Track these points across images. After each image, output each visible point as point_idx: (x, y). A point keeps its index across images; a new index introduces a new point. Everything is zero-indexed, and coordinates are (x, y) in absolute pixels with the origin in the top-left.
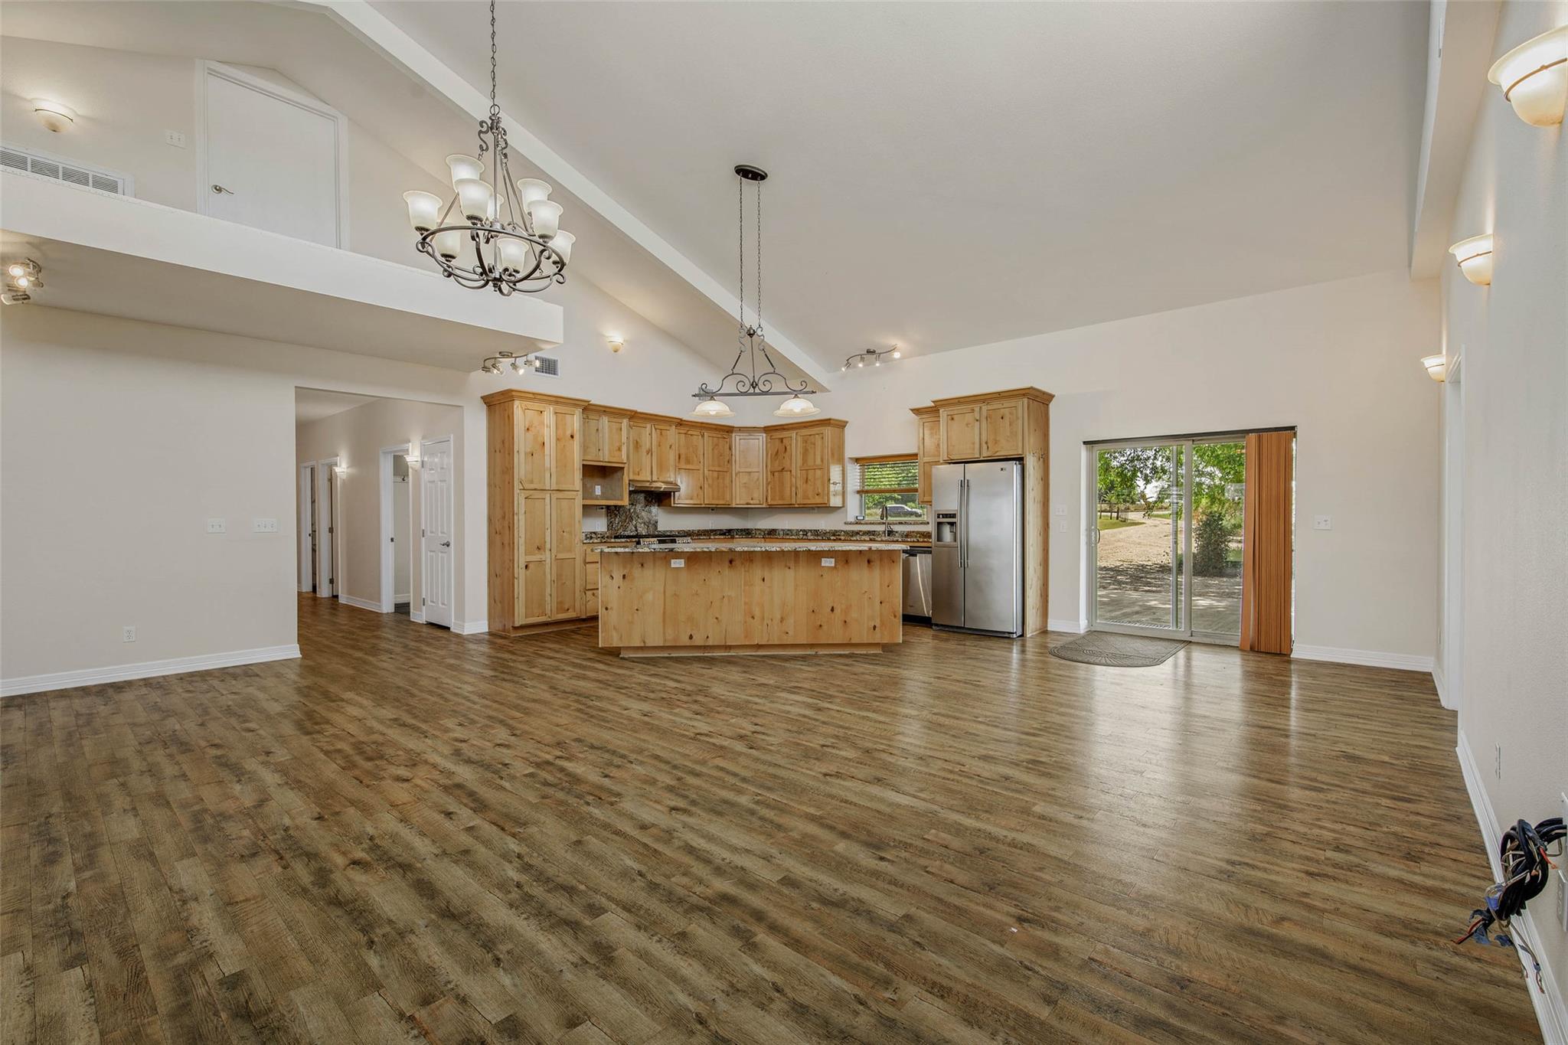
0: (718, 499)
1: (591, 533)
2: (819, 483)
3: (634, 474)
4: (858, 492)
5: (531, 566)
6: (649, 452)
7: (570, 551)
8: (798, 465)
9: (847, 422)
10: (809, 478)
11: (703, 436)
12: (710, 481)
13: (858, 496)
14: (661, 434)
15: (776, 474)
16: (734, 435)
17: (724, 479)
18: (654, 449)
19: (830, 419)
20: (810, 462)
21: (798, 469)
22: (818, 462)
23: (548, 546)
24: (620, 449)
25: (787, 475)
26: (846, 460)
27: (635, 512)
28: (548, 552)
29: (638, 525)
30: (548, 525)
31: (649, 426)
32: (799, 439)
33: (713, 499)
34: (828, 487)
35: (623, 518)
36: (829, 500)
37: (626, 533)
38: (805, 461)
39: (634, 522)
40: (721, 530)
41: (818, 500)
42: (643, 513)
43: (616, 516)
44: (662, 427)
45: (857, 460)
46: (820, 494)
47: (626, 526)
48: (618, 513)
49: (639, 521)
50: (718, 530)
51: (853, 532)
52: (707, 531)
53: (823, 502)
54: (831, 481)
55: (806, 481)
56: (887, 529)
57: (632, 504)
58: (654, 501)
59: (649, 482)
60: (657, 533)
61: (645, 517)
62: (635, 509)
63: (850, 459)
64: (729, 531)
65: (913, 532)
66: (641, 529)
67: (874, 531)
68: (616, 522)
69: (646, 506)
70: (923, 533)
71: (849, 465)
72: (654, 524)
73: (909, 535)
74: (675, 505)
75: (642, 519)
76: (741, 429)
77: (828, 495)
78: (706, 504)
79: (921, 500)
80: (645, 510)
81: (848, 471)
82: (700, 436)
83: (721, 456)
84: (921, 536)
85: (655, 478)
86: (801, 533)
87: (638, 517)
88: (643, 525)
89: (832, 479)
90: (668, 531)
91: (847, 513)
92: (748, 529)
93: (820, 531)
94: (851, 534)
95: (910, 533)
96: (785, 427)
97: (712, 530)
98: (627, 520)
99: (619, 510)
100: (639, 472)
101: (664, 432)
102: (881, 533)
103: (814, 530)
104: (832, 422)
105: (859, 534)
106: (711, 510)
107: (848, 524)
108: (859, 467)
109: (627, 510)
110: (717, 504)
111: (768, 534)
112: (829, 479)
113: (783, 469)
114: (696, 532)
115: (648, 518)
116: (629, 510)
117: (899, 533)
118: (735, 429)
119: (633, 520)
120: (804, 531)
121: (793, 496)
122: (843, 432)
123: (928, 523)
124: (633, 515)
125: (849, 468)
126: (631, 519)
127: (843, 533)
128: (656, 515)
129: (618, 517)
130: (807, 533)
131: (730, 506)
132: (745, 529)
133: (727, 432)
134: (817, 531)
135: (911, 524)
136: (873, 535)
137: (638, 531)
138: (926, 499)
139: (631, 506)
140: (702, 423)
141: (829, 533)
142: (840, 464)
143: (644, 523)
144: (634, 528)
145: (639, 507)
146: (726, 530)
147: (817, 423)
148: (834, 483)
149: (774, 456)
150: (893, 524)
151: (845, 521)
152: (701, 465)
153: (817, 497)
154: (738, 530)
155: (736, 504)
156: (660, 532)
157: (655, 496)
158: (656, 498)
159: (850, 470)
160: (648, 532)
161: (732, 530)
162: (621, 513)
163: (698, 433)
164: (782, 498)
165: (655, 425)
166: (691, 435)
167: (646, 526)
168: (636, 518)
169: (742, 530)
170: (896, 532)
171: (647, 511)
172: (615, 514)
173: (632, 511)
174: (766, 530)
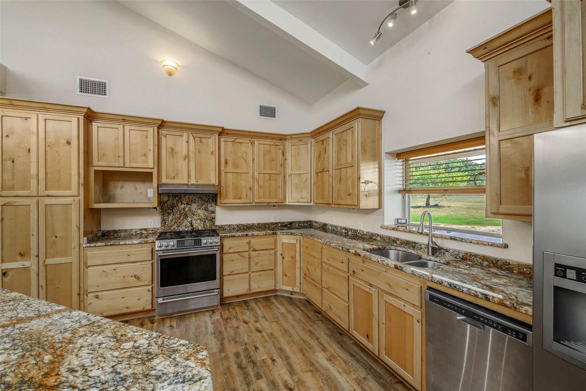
0: (270, 198)
1: (141, 230)
2: (350, 182)
3: (167, 177)
4: (400, 191)
5: (10, 274)
6: (187, 157)
7: (65, 254)
8: (334, 164)
9: (383, 112)
10: (342, 177)
11: (253, 144)
12: (261, 183)
13: (400, 196)
14: (201, 142)
15: (319, 174)
16: (287, 142)
17: (276, 180)
18: (192, 155)
19: (358, 108)
20: (343, 161)
21: (334, 168)
22: (350, 159)
23: (34, 252)
24: (145, 155)
25: (326, 174)
26: (383, 155)
27: (190, 210)
28: (34, 260)
29: (194, 222)
30: (34, 230)
31: (185, 134)
32: (335, 137)
33: (264, 198)
34: (358, 187)
35: (177, 216)
36: (358, 202)
37: (181, 229)
38: (339, 160)
39: (189, 219)
40: (282, 223)
41: (349, 201)
42: (199, 212)
43: (169, 214)
44: (201, 136)
45: (399, 155)
46: (351, 194)
47: (180, 222)
48: (171, 211)
49: (195, 217)
50: (280, 223)
51: (389, 238)
52: (268, 224)
53: (353, 204)
54: (362, 180)
55: (340, 181)
56: (431, 243)
57: (187, 204)
58: (211, 201)
59: (187, 185)
60: (214, 227)
61: (202, 215)
62: (190, 208)
63: (388, 153)
64: (291, 223)
65: (476, 256)
66: (197, 225)
67: (415, 243)
68: (170, 220)
69: (202, 205)
70: (494, 262)
71: (386, 161)
72: (211, 220)
73: (469, 260)
74: (222, 205)
75: (199, 216)
76: (292, 137)
77: (356, 194)
78: (255, 203)
79: (493, 211)
80: (200, 209)
81: (385, 168)
82: (250, 144)
83: (273, 160)
84: (492, 265)
85: (193, 181)
86: (344, 231)
87: (194, 215)
88: (199, 221)
89: (362, 177)
90: (226, 225)
91: (384, 216)
92: (310, 221)
93: (359, 232)
94: (387, 241)
95: (470, 256)
96: (324, 128)
97: (272, 223)
98: (182, 217)
99: (172, 209)
100: (174, 176)
101: (204, 140)
102: (423, 246)
103: (354, 230)
104: (361, 111)
105: (396, 242)
106: (272, 207)
107: (384, 228)
108: (401, 163)
109: (181, 209)
110: (269, 203)
111: (322, 227)
112: (360, 178)
113: (323, 169)
114: (256, 225)
115: (204, 215)
116: (184, 209)
117: (451, 251)
118: (287, 137)
119: (188, 217)
120: (346, 229)
121: (330, 196)
122: (380, 124)
123: (506, 246)
124: (188, 212)
125: (386, 165)
126: (186, 216)
127: (379, 237)
128: (213, 212)
129: (172, 215)
130: (348, 232)
131: (284, 204)
132: (307, 221)
133: (280, 140)
134: (356, 231)
135: (471, 242)
136: (414, 247)
137: (194, 227)
138: (503, 209)
139: (186, 205)
140: (250, 132)
141: (366, 235)
142: (374, 160)
143: (201, 220)
144: (189, 224)
145: (194, 206)
146: (287, 223)
147: (347, 117)
148: (366, 182)
149: (317, 158)
150: (442, 237)
151: (381, 225)
152: (251, 169)
153: (348, 197)
154: (300, 222)
155: (289, 202)
156: (217, 226)
157: (212, 197)
158: (213, 198)
159: (388, 166)
160: (204, 227)
161: (294, 222)
162: (175, 212)
163: (248, 141)
164: (323, 198)
165: (194, 134)
166: (240, 143)
167: (202, 222)
168: (192, 215)
169: (304, 222)
170: (447, 250)
171: (203, 209)
172: (168, 212)
173: (187, 209)
174: (321, 223)
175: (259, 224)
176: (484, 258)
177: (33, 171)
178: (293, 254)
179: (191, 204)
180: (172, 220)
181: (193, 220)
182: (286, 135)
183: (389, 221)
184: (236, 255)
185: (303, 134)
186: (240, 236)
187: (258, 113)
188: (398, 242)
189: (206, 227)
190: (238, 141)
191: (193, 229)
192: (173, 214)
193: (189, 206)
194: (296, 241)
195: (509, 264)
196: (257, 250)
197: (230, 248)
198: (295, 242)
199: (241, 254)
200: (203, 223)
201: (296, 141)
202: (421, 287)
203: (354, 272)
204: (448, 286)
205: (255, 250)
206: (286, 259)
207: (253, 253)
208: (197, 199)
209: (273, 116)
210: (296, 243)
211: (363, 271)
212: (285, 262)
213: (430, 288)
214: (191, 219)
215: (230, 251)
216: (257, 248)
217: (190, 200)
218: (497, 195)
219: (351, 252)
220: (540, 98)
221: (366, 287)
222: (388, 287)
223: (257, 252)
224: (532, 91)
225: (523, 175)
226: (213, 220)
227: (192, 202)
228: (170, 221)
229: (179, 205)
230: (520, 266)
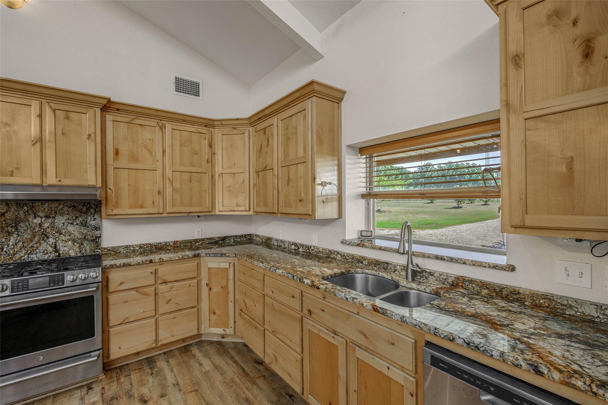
0: (191, 205)
2: (301, 184)
4: (363, 196)
6: (39, 140)
8: (280, 160)
9: (344, 93)
10: (291, 177)
11: (162, 128)
12: (177, 185)
13: (363, 202)
14: (67, 118)
15: (261, 173)
16: (216, 130)
17: (200, 182)
18: (48, 138)
19: (312, 82)
20: (292, 155)
21: (280, 165)
22: (301, 153)
25: (269, 173)
26: (344, 149)
27: (53, 226)
29: (60, 245)
31: (35, 105)
32: (280, 122)
33: (182, 205)
34: (313, 190)
35: (27, 235)
36: (313, 209)
37: (34, 257)
38: (286, 154)
39: (52, 240)
40: (211, 239)
41: (301, 210)
42: (71, 228)
43: (10, 234)
44: (67, 108)
45: (362, 150)
46: (303, 199)
47: (32, 247)
48: (13, 230)
49: (63, 237)
50: (208, 239)
51: (353, 257)
52: (190, 241)
53: (306, 213)
54: (318, 181)
55: (288, 182)
56: (410, 266)
57: (47, 217)
58: (92, 211)
59: (41, 186)
60: (100, 251)
61: (76, 233)
62: (53, 223)
63: (350, 147)
64: (224, 239)
65: (471, 281)
66: (66, 249)
67: (387, 263)
68: (11, 243)
69: (77, 217)
70: (498, 289)
71: (347, 157)
72: (93, 241)
73: (462, 286)
74: (109, 217)
75: (70, 236)
76: (224, 123)
77: (311, 199)
78: (168, 213)
79: (514, 223)
80: (72, 224)
81: (347, 166)
82: (158, 127)
83: (196, 154)
84: (494, 294)
85: (51, 179)
86: (293, 247)
87: (61, 234)
88: (70, 243)
89: (317, 177)
90: (121, 247)
91: (345, 227)
92: (250, 235)
93: (312, 248)
94: (350, 260)
95: (463, 282)
96: (267, 112)
97: (197, 240)
98: (36, 239)
99: (16, 226)
100: (12, 171)
101: (73, 116)
102: (398, 268)
103: (306, 246)
104: (316, 87)
105: (362, 263)
106: (196, 218)
107: (345, 244)
108: (364, 161)
109: (34, 225)
110: (190, 213)
111: (265, 242)
112: (315, 178)
113: (266, 167)
114: (172, 244)
115: (79, 232)
116: (40, 225)
117: (436, 275)
118: (216, 123)
119: (48, 238)
120: (295, 244)
121: (274, 203)
122: (339, 108)
123: (512, 269)
124: (48, 230)
125: (347, 161)
126: (45, 236)
127: (339, 256)
128: (97, 228)
129: (15, 236)
130: (299, 248)
131: (212, 213)
132: (246, 235)
133: (206, 126)
134: (309, 247)
135: (464, 263)
136: (386, 269)
137: (61, 252)
138: (530, 220)
139: (43, 219)
140: (157, 110)
141: (322, 252)
142: (333, 155)
143: (74, 241)
144: (50, 249)
145: (60, 221)
146: (219, 238)
147: (297, 95)
148: (323, 184)
149: (258, 153)
150: (423, 256)
151: (341, 239)
152: (159, 165)
153: (299, 204)
154: (236, 236)
155: (219, 211)
156: (105, 249)
157: (95, 205)
158: (97, 208)
159: (350, 164)
160: (80, 251)
161: (228, 237)
162: (22, 231)
163: (155, 124)
164: (266, 205)
165: (52, 105)
166: (140, 125)
167: (76, 244)
168: (57, 235)
169: (241, 236)
170: (431, 274)
171: (77, 224)
172: (8, 232)
173: (46, 225)
174: (263, 237)
175: (175, 243)
176: (484, 285)
178: (224, 283)
179: (54, 218)
180: (16, 244)
181: (60, 242)
182: (213, 120)
183: (351, 235)
184: (133, 292)
185: (238, 119)
186: (139, 264)
187: (173, 87)
188: (364, 262)
189: (84, 251)
190: (137, 121)
191: (59, 256)
192: (18, 235)
193: (50, 220)
194: (228, 264)
195: (519, 293)
196: (170, 282)
197: (121, 284)
198: (226, 265)
199: (141, 290)
200: (78, 245)
201: (228, 130)
202: (416, 341)
203: (310, 312)
204: (465, 345)
205: (166, 282)
206: (214, 290)
207: (162, 288)
208: (66, 208)
209: (197, 94)
210: (228, 267)
211: (323, 311)
212: (212, 295)
213: (428, 344)
214: (54, 241)
215: (122, 287)
216: (168, 278)
217: (52, 210)
218: (521, 199)
219: (305, 283)
220: (593, 52)
221: (328, 334)
222: (362, 337)
223: (169, 285)
224: (578, 42)
225: (563, 169)
226: (96, 240)
227: (56, 213)
228: (13, 245)
229: (30, 219)
230: (534, 295)
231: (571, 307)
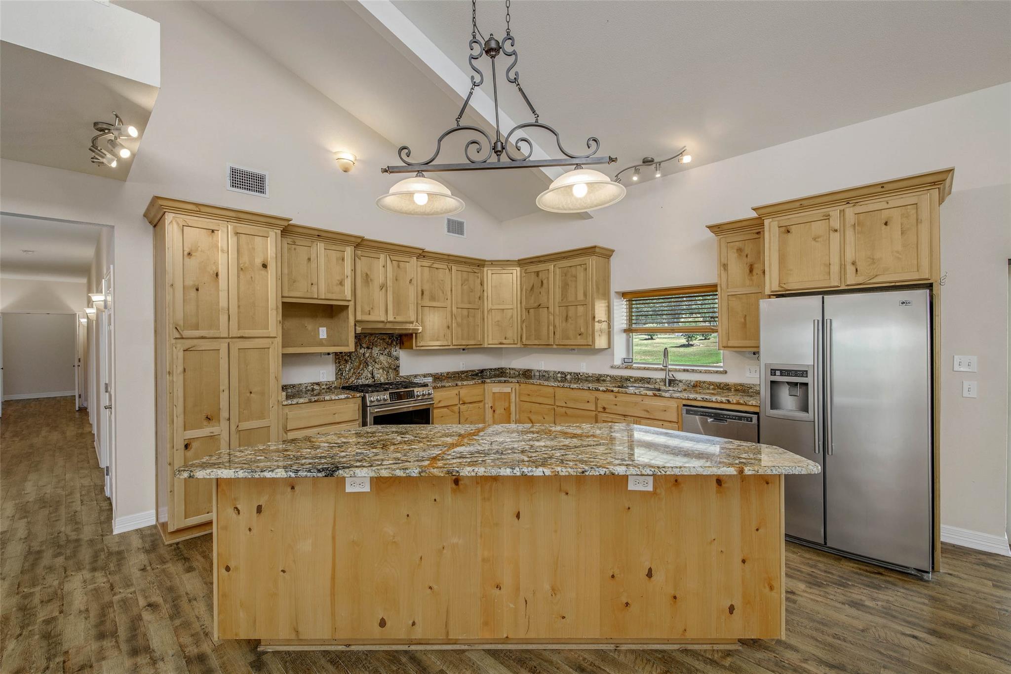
0: (468, 338)
1: (313, 384)
2: (581, 321)
3: (363, 312)
4: (625, 331)
5: (195, 445)
6: (383, 287)
7: (261, 417)
8: (557, 301)
9: (613, 251)
10: (570, 314)
11: (450, 270)
12: (459, 320)
13: (624, 335)
14: (399, 266)
15: (532, 311)
16: (485, 269)
17: (474, 317)
18: (389, 283)
19: (595, 247)
20: (571, 298)
21: (557, 305)
22: (581, 297)
23: (224, 414)
24: (341, 283)
25: (543, 311)
26: (612, 294)
27: (371, 356)
28: (224, 424)
29: (375, 372)
30: (224, 385)
31: (382, 256)
32: (558, 271)
33: (462, 339)
34: (593, 326)
35: (356, 364)
36: (594, 341)
37: (360, 382)
38: (564, 296)
39: (370, 368)
40: (473, 371)
41: (580, 341)
42: (382, 358)
43: (346, 361)
44: (398, 259)
45: (624, 295)
46: (583, 334)
47: (359, 373)
48: (349, 358)
49: (377, 366)
50: (470, 371)
51: (622, 377)
52: (458, 373)
53: (586, 344)
54: (597, 320)
55: (567, 319)
56: (668, 376)
57: (368, 348)
58: (394, 343)
59: (383, 322)
60: (399, 378)
61: (384, 362)
62: (371, 353)
63: (616, 292)
64: (482, 371)
65: (704, 382)
66: (379, 376)
67: (650, 378)
68: (347, 370)
69: (385, 348)
70: (718, 385)
71: (615, 300)
72: (395, 369)
73: (699, 386)
74: (418, 348)
75: (381, 364)
76: (493, 263)
77: (591, 333)
78: (454, 345)
79: (724, 345)
80: (382, 354)
81: (615, 308)
82: (447, 270)
83: (472, 292)
84: (716, 388)
86: (559, 375)
87: (376, 362)
88: (381, 371)
89: (596, 316)
90: (412, 376)
91: (613, 355)
92: (502, 368)
93: (581, 374)
94: (619, 380)
95: (700, 384)
96: (542, 259)
97: (462, 372)
98: (361, 366)
99: (350, 355)
101: (402, 264)
102: (658, 380)
103: (575, 373)
104: (597, 250)
105: (629, 380)
106: (461, 350)
107: (615, 368)
108: (625, 303)
109: (360, 355)
110: (467, 345)
111: (523, 374)
112: (594, 317)
113: (540, 305)
114: (445, 375)
115: (387, 362)
116: (364, 355)
117: (684, 381)
118: (486, 263)
119: (368, 366)
120: (562, 373)
121: (550, 336)
122: (609, 263)
123: (726, 372)
124: (368, 359)
125: (615, 304)
126: (367, 364)
127: (609, 378)
128: (397, 359)
129: (350, 363)
130: (566, 376)
131: (482, 346)
132: (498, 368)
133: (478, 266)
134: (577, 374)
135: (701, 372)
136: (648, 383)
137: (376, 378)
138: (731, 344)
139: (366, 349)
140: (449, 255)
141: (592, 377)
142: (605, 299)
143: (383, 369)
144: (370, 375)
145: (376, 351)
146: (478, 370)
147: (579, 252)
148: (599, 322)
149: (528, 292)
150: (676, 370)
151: (611, 365)
152: (449, 301)
153: (579, 337)
154: (491, 369)
155: (489, 344)
156: (402, 377)
157: (396, 338)
158: (397, 340)
159: (617, 306)
160: (387, 378)
161: (485, 370)
162: (353, 359)
163: (445, 267)
164: (538, 337)
165: (391, 257)
166: (437, 268)
167: (384, 372)
168: (373, 363)
169: (495, 369)
170: (680, 381)
171: (385, 355)
172: (345, 360)
173: (367, 355)
174: (521, 370)
175: (448, 373)
176: (711, 383)
177: (223, 303)
178: (507, 405)
179: (372, 348)
180: (350, 370)
181: (375, 369)
182: (485, 261)
183: (618, 362)
184: (445, 410)
185: (507, 261)
186: (450, 386)
187: (447, 229)
188: (631, 379)
189: (389, 378)
190: (435, 266)
191: (374, 381)
192: (351, 362)
193: (369, 351)
194: (510, 388)
195: (728, 385)
196: (467, 403)
197: (440, 402)
198: (509, 390)
199: (450, 408)
200: (386, 373)
201: (498, 269)
202: (678, 406)
203: (604, 408)
204: (702, 399)
205: (464, 403)
206: (497, 412)
207: (463, 407)
208: (379, 340)
209: (462, 232)
210: (510, 391)
211: (616, 405)
212: (496, 416)
213: (684, 405)
214: (372, 369)
215: (440, 405)
216: (467, 400)
217: (371, 342)
218: (726, 333)
219: (601, 390)
220: (753, 271)
221: (620, 419)
222: (646, 413)
223: (466, 406)
224: (748, 265)
225: (743, 320)
226: (396, 369)
227: (373, 344)
228: (348, 371)
229: (358, 350)
230: (735, 385)
231: (751, 388)
